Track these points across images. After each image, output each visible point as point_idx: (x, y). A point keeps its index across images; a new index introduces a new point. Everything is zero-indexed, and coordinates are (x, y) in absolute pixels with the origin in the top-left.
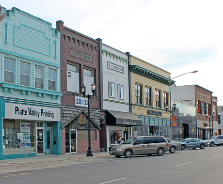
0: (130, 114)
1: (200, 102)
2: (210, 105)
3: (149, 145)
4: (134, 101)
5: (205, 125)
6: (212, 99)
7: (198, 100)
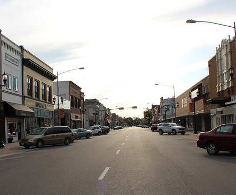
0: (23, 106)
1: (72, 97)
2: (79, 100)
3: (57, 135)
4: (26, 94)
5: (77, 117)
6: (80, 94)
7: (71, 95)
